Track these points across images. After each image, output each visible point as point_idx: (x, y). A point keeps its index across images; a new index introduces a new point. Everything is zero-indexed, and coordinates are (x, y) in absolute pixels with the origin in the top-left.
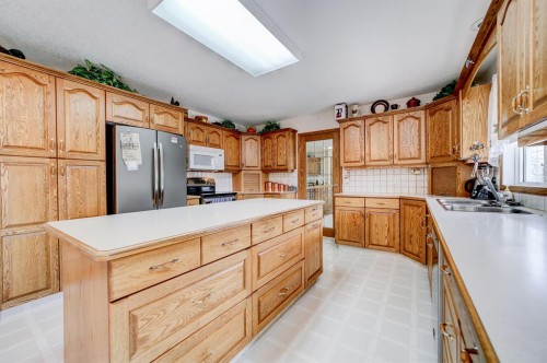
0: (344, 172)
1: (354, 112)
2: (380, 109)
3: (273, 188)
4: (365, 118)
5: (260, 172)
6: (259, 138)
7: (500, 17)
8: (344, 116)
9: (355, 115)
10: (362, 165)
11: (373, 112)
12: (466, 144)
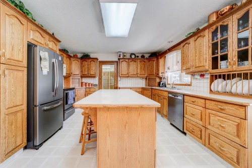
0: (119, 78)
1: (124, 56)
2: (133, 56)
3: (89, 86)
4: (129, 59)
5: (80, 77)
6: (80, 60)
7: (182, 45)
8: (121, 57)
9: (125, 57)
10: (128, 76)
11: (131, 57)
12: (160, 72)
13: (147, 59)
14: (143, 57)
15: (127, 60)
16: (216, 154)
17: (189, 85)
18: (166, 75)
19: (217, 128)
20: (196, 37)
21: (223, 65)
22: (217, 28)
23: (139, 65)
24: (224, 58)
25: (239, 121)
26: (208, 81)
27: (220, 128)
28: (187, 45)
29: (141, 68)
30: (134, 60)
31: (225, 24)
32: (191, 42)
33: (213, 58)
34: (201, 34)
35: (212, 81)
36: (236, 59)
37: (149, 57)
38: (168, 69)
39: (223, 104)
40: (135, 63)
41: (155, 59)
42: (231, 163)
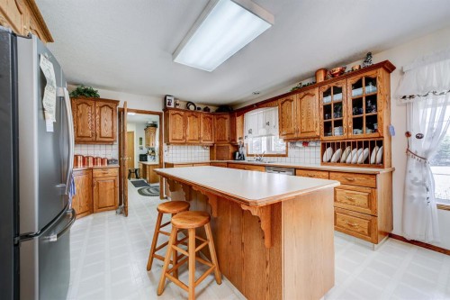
1: (177, 105)
3: (87, 162)
4: (184, 111)
7: (280, 101)
8: (172, 106)
9: (178, 107)
10: (184, 142)
11: (188, 108)
12: (238, 136)
13: (213, 114)
14: (206, 109)
15: (182, 113)
16: (345, 232)
17: (284, 156)
18: (245, 141)
19: (346, 203)
20: (302, 94)
21: (336, 131)
22: (329, 89)
23: (202, 124)
24: (339, 123)
25: (370, 191)
26: (319, 150)
27: (349, 202)
28: (288, 102)
29: (205, 129)
30: (195, 114)
31: (339, 86)
32: (295, 100)
33: (325, 123)
34: (310, 92)
35: (323, 150)
36: (351, 126)
37: (217, 111)
38: (250, 132)
39: (353, 175)
40: (196, 119)
41: (228, 116)
42: (362, 238)
